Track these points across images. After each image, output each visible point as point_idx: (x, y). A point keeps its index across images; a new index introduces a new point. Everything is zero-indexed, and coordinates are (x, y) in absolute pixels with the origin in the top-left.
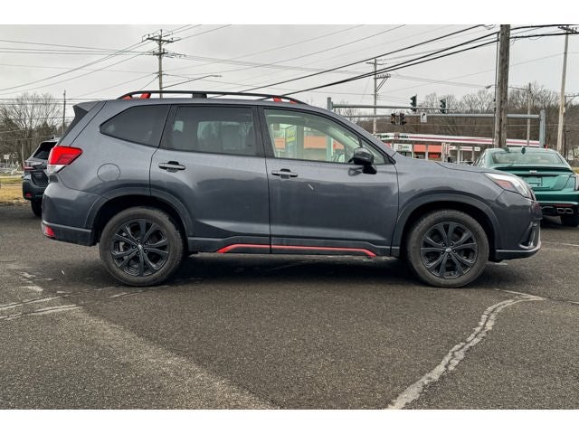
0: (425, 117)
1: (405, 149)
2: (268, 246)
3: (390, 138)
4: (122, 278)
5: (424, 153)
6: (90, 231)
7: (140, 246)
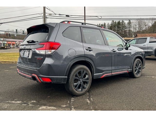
0: (16, 35)
1: (4, 43)
2: (111, 74)
3: (2, 40)
4: (77, 94)
5: (11, 44)
6: (67, 77)
7: (81, 80)
